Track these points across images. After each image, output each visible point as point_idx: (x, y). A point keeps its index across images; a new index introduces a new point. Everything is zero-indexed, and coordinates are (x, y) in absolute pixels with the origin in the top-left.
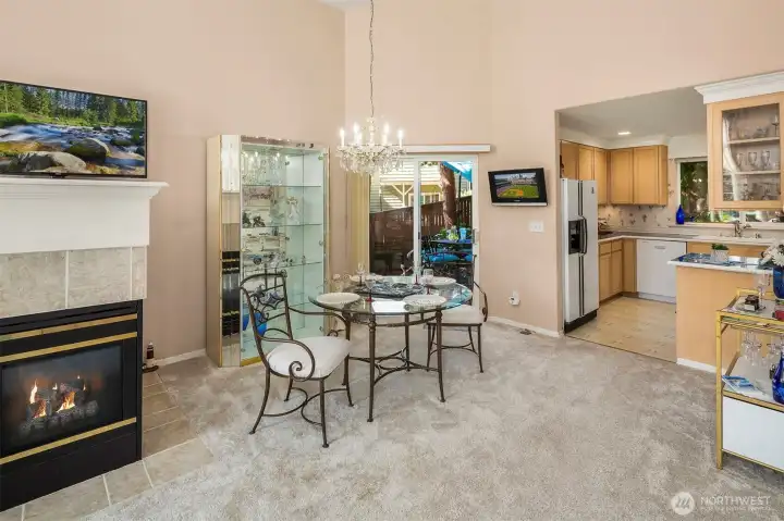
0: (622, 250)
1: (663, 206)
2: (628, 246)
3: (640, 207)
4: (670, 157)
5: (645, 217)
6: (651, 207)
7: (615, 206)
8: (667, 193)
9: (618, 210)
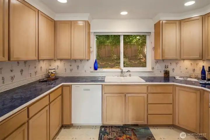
0: (62, 95)
1: (88, 60)
2: (66, 91)
3: (75, 60)
4: (91, 31)
5: (78, 67)
6: (81, 60)
7: (61, 60)
8: (89, 52)
9: (63, 63)
